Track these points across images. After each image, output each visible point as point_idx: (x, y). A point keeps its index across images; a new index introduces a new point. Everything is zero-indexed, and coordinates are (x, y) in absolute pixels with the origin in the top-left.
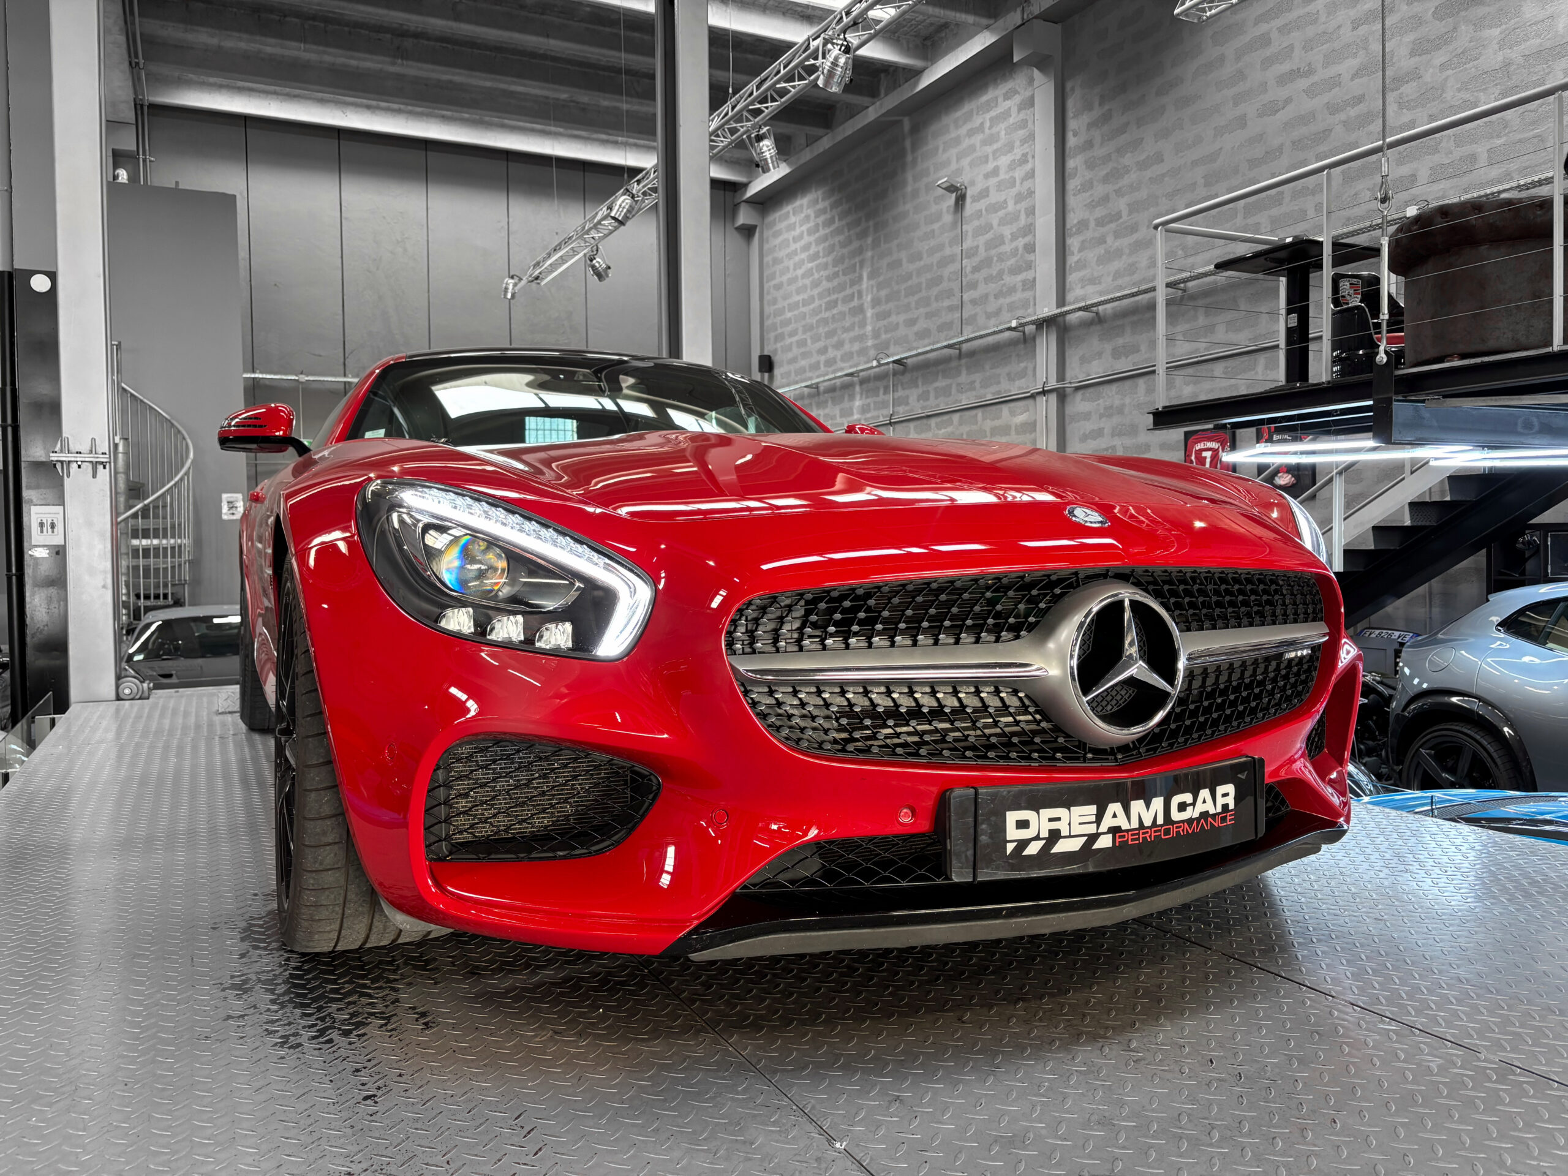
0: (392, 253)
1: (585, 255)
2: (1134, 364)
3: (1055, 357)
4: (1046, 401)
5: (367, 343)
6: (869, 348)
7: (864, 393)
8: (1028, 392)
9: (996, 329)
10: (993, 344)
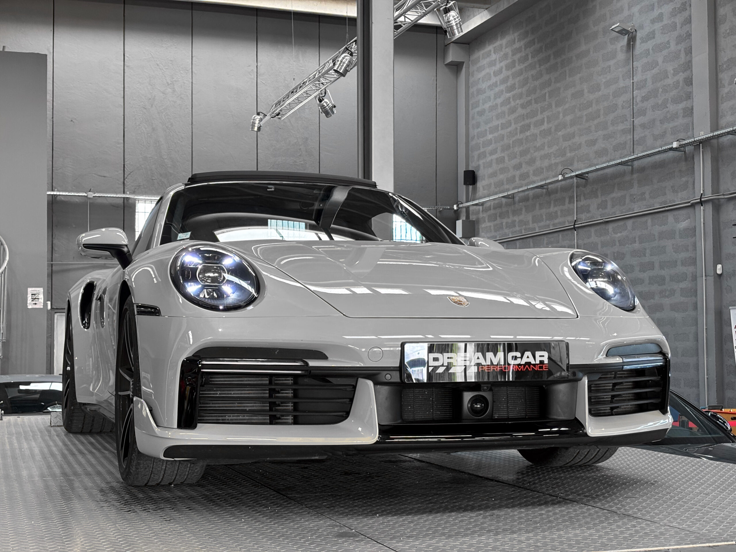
1: (316, 97)
3: (711, 173)
4: (704, 210)
5: (143, 166)
6: (556, 164)
7: (552, 202)
8: (689, 202)
9: (660, 149)
10: (659, 162)
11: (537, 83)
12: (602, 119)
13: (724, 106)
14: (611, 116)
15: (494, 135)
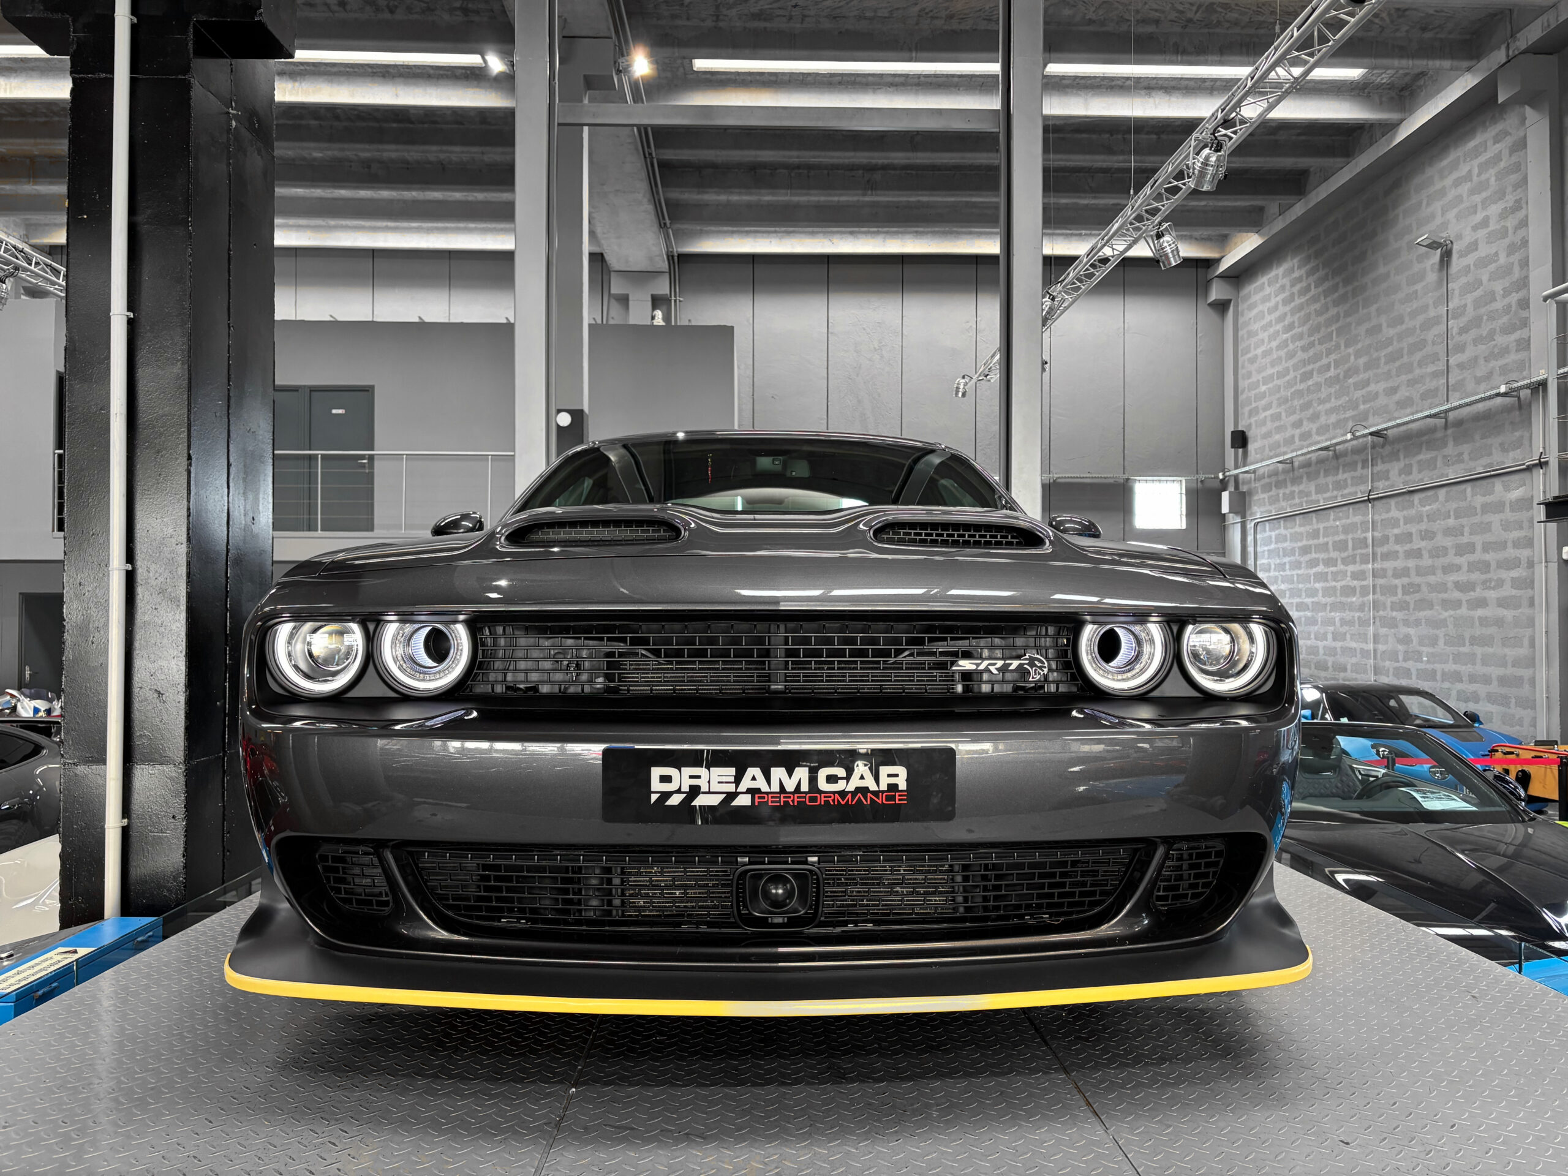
4: (1544, 474)
6: (1346, 420)
7: (1341, 468)
8: (1524, 464)
9: (1483, 395)
10: (1484, 412)
12: (1405, 359)
14: (1418, 356)
15: (1268, 386)
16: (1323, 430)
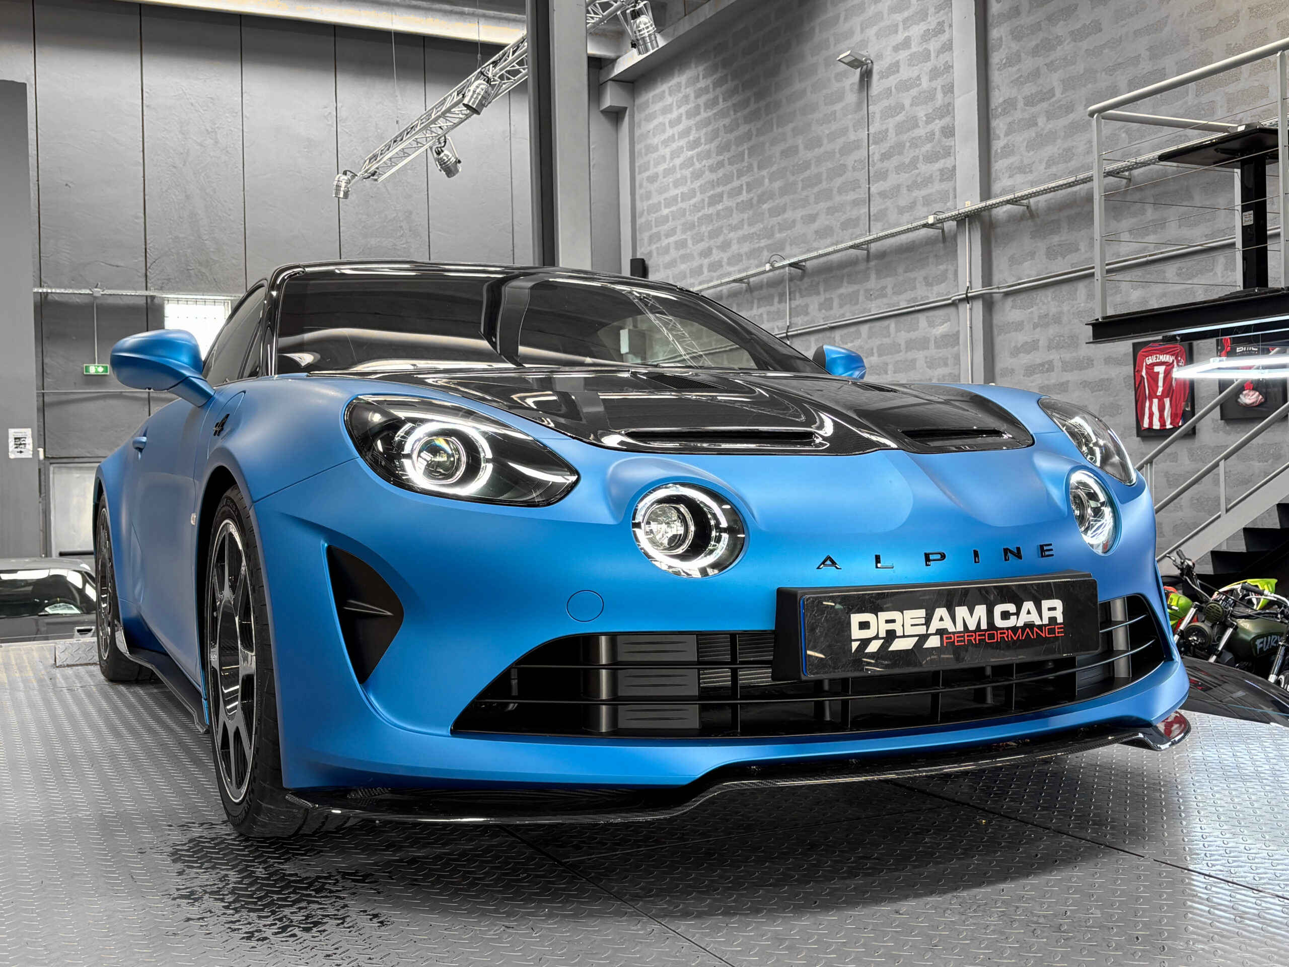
0: (201, 145)
1: (431, 148)
2: (1072, 265)
3: (980, 258)
4: (971, 309)
5: (173, 250)
6: (760, 249)
7: (756, 302)
8: (949, 299)
9: (910, 226)
10: (907, 244)
11: (731, 136)
12: (824, 185)
13: (999, 166)
14: (838, 182)
15: (670, 210)
16: (735, 259)
